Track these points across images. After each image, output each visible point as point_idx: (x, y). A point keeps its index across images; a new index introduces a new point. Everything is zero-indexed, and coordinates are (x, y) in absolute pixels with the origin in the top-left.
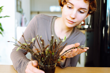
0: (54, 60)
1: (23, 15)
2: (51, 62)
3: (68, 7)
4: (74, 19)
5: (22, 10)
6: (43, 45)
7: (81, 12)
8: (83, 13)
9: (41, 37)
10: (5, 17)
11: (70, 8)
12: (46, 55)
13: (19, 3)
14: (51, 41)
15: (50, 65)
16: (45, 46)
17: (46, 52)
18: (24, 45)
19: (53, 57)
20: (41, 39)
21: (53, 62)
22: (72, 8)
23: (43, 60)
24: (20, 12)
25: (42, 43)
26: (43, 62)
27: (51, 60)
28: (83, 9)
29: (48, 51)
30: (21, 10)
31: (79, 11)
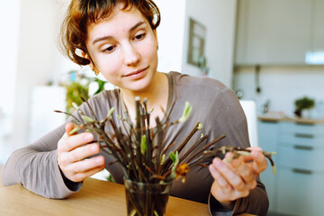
1: (207, 73)
3: (104, 51)
4: (138, 62)
8: (144, 35)
11: (110, 49)
13: (196, 43)
22: (115, 46)
24: (199, 65)
30: (202, 60)
31: (133, 39)
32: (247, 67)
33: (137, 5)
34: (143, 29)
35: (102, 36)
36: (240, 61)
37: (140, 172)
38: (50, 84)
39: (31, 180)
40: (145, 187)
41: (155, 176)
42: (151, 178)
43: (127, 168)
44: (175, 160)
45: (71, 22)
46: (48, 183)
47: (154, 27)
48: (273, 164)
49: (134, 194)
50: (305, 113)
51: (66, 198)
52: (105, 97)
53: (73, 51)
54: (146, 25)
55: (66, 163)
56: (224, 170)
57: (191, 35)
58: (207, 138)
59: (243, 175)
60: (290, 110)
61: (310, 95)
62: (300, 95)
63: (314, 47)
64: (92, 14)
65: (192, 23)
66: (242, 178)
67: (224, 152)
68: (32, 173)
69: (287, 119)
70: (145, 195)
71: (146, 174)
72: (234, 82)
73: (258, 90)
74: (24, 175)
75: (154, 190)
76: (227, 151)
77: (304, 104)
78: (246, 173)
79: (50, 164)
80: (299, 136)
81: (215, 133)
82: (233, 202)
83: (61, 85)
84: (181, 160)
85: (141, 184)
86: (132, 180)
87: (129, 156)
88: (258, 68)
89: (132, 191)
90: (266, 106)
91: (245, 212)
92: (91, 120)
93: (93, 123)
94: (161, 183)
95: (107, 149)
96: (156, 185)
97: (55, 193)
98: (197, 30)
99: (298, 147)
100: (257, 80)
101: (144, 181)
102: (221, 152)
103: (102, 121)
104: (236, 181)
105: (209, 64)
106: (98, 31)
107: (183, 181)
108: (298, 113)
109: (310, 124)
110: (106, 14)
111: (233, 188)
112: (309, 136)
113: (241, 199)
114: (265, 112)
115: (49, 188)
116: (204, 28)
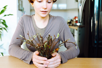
0: (50, 52)
2: (48, 53)
5: (23, 9)
6: (42, 40)
9: (40, 34)
10: (8, 15)
12: (45, 48)
14: (48, 37)
15: (48, 55)
16: (44, 42)
17: (45, 45)
18: (29, 41)
19: (49, 50)
20: (40, 36)
21: (49, 53)
23: (42, 52)
25: (41, 39)
26: (42, 53)
27: (48, 52)
29: (46, 45)
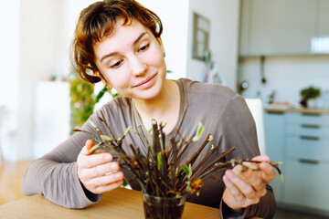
1: (212, 67)
3: (112, 67)
7: (143, 48)
8: (148, 45)
11: (118, 64)
22: (122, 60)
24: (204, 59)
28: (139, 38)
30: (206, 54)
31: (138, 51)
32: (252, 58)
33: (136, 18)
34: (146, 40)
35: (108, 53)
36: (245, 52)
37: (157, 187)
38: (53, 79)
39: (52, 192)
40: (162, 201)
41: (172, 191)
42: (167, 193)
43: (145, 184)
44: (188, 172)
45: (77, 44)
46: (69, 195)
47: (157, 36)
48: (280, 173)
49: (152, 207)
50: (311, 103)
51: (85, 208)
52: (117, 104)
53: (84, 72)
54: (149, 35)
55: (87, 179)
56: (235, 180)
57: (196, 29)
58: (217, 149)
59: (254, 185)
60: (295, 100)
61: (316, 84)
62: (305, 85)
63: (319, 33)
64: (95, 33)
65: (196, 17)
66: (253, 188)
67: (233, 165)
68: (52, 184)
69: (292, 110)
70: (162, 208)
71: (163, 189)
72: (239, 74)
73: (264, 81)
74: (45, 186)
75: (170, 203)
76: (236, 164)
77: (310, 94)
78: (256, 183)
79: (70, 177)
80: (305, 126)
81: (226, 139)
82: (243, 209)
83: (64, 80)
84: (194, 172)
85: (158, 198)
86: (150, 194)
87: (147, 173)
88: (263, 59)
89: (149, 204)
90: (272, 96)
91: (254, 216)
92: (109, 139)
93: (111, 142)
94: (177, 197)
95: (125, 166)
96: (173, 199)
97: (75, 204)
98: (201, 24)
99: (304, 138)
100: (262, 70)
101: (161, 196)
102: (231, 164)
103: (119, 139)
104: (247, 190)
105: (214, 58)
106: (103, 48)
107: (198, 194)
108: (304, 103)
109: (316, 114)
110: (108, 32)
111: (244, 196)
112: (316, 127)
113: (251, 207)
114: (271, 103)
115: (70, 199)
116: (208, 21)
